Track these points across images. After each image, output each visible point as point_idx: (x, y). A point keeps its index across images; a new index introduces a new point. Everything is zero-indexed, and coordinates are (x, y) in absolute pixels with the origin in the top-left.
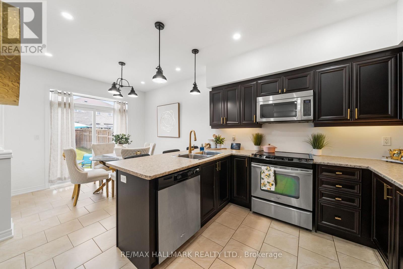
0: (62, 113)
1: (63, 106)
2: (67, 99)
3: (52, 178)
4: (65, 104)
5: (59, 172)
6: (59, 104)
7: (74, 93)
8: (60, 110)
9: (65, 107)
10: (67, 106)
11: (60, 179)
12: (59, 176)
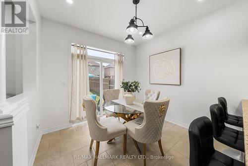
0: (80, 64)
1: (80, 57)
2: (83, 52)
3: (72, 119)
4: (82, 56)
5: (78, 113)
6: (78, 56)
7: (88, 47)
8: (78, 61)
9: (82, 58)
10: (83, 57)
11: (78, 119)
12: (78, 116)
